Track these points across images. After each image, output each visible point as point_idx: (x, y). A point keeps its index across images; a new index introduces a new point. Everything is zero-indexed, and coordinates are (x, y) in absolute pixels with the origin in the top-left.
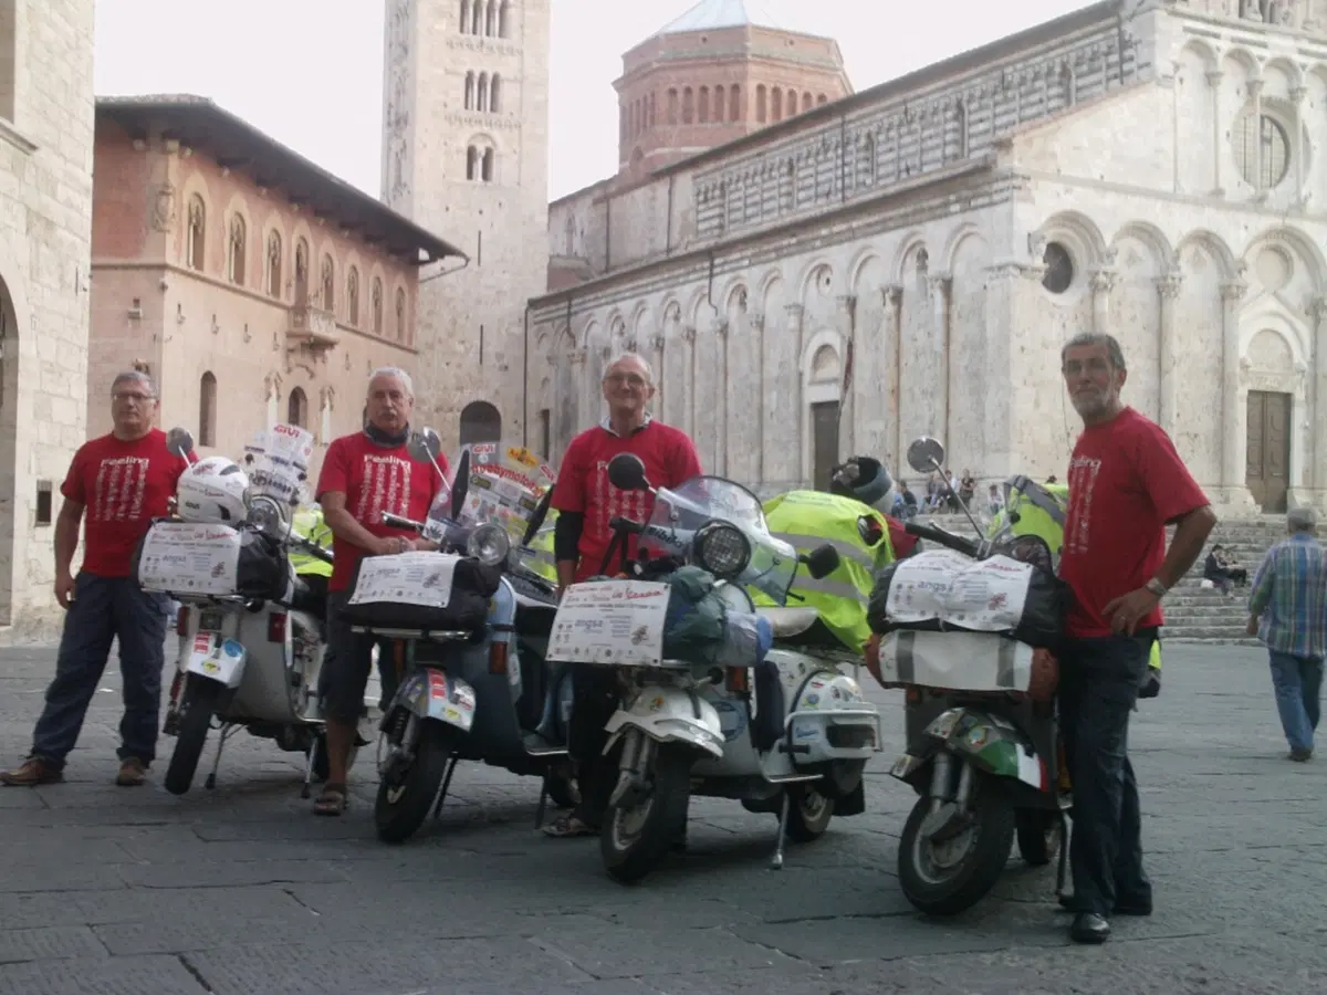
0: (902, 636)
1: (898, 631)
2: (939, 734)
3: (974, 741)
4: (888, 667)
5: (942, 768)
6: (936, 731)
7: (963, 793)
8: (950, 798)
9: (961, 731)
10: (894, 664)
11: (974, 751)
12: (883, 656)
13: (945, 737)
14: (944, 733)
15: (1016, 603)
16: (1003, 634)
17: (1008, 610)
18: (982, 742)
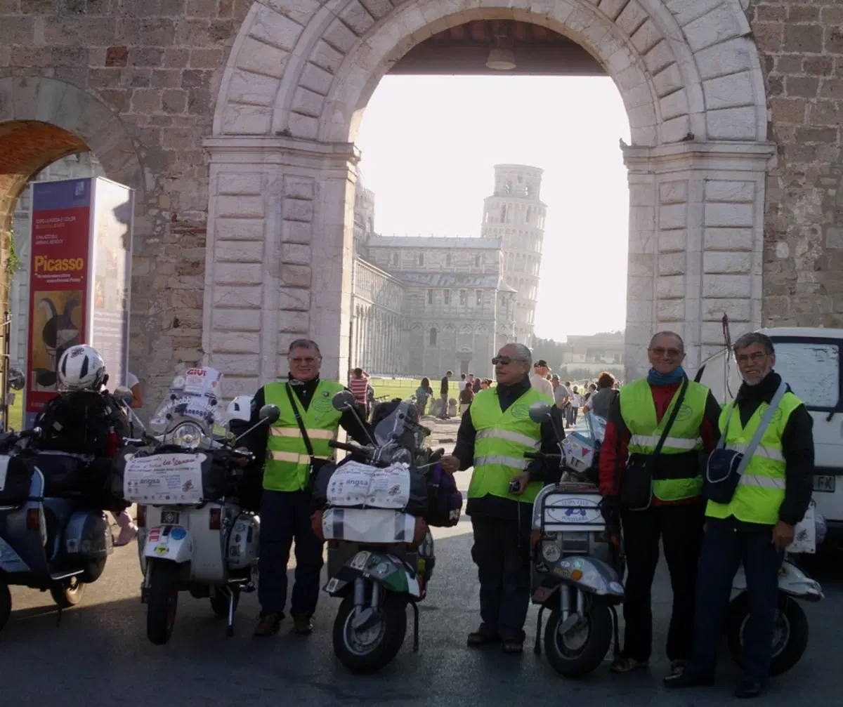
0: (336, 512)
1: (333, 509)
2: (356, 567)
3: (380, 572)
4: (328, 530)
5: (359, 587)
6: (354, 565)
7: (374, 602)
8: (366, 605)
9: (371, 565)
10: (331, 529)
11: (381, 578)
12: (325, 523)
13: (361, 569)
14: (360, 566)
15: (405, 491)
16: (397, 510)
17: (401, 495)
18: (386, 572)
